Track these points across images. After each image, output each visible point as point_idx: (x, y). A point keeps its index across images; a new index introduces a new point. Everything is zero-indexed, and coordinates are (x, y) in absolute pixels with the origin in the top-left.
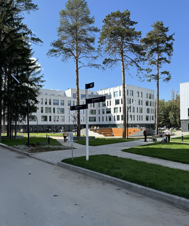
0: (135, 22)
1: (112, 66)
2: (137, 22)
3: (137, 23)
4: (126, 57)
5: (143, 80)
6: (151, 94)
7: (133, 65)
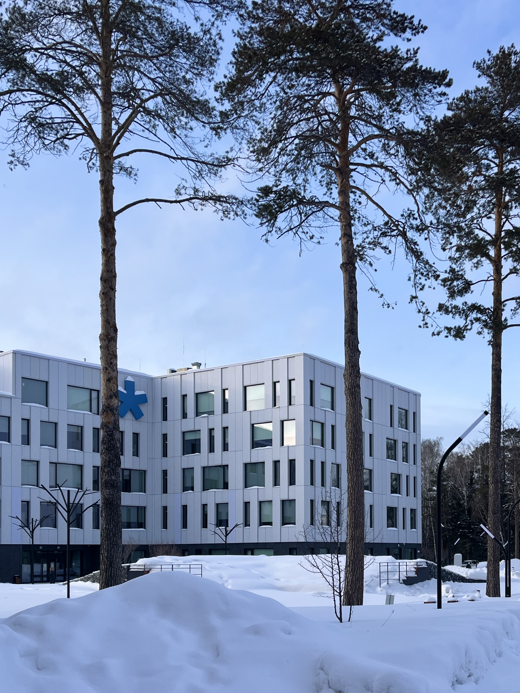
0: (416, 22)
1: (300, 225)
2: (424, 23)
3: (425, 28)
4: (364, 197)
5: (438, 329)
6: (406, 411)
7: (391, 247)
